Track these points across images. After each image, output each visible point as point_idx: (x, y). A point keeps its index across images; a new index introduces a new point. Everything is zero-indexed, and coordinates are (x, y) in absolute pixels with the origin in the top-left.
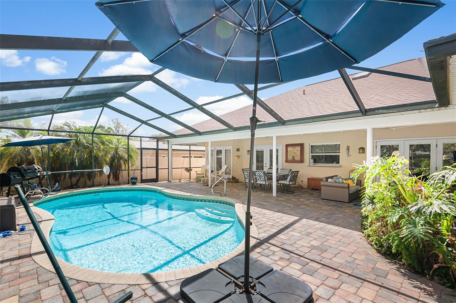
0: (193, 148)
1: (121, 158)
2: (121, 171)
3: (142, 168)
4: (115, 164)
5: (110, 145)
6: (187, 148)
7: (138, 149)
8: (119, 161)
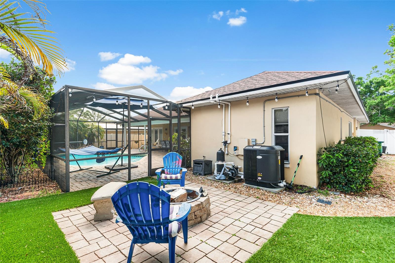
0: (140, 128)
1: (94, 135)
2: (94, 143)
3: (107, 141)
4: (91, 138)
5: (87, 127)
6: (137, 128)
7: (105, 129)
8: (93, 137)
